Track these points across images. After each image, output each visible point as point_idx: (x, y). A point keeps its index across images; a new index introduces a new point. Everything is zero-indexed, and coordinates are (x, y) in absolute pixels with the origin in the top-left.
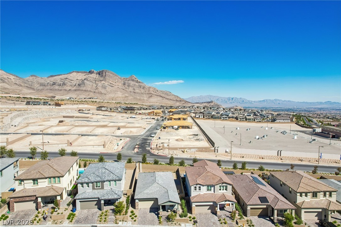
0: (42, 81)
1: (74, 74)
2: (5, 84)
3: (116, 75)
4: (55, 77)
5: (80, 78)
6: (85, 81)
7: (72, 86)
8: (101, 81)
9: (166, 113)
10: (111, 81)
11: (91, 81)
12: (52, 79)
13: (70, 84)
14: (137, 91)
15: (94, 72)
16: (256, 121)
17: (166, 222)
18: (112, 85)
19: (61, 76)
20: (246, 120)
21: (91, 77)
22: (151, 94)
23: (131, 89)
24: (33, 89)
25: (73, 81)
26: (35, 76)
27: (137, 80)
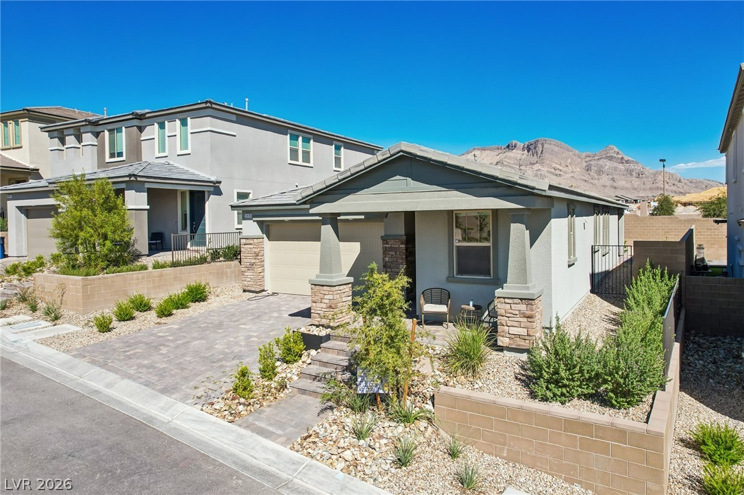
3: (568, 150)
5: (488, 161)
6: (497, 167)
8: (533, 164)
10: (556, 163)
14: (621, 183)
15: (518, 146)
18: (559, 172)
21: (510, 158)
23: (605, 179)
27: (621, 156)
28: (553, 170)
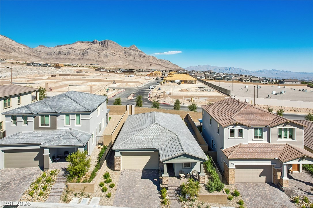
0: (49, 51)
1: (79, 44)
2: (15, 53)
3: (117, 45)
4: (61, 47)
5: (84, 47)
6: (89, 50)
7: (76, 55)
8: (104, 50)
9: (166, 75)
10: (113, 50)
11: (94, 51)
12: (58, 49)
13: (74, 53)
14: (137, 60)
15: (97, 42)
16: (262, 82)
17: (177, 202)
18: (113, 54)
19: (66, 46)
20: (251, 82)
21: (94, 47)
22: (151, 62)
23: (131, 58)
24: (41, 58)
25: (78, 51)
26: (43, 46)
27: (137, 49)
28: (112, 53)
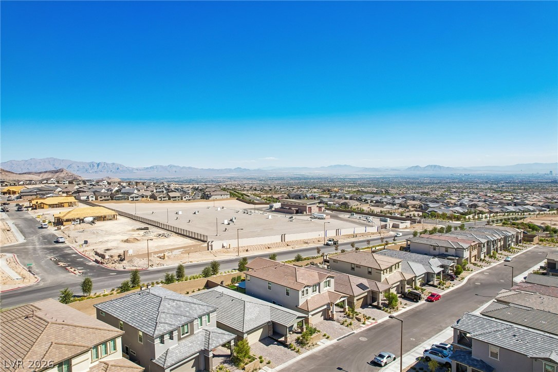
16: (184, 199)
20: (169, 199)
